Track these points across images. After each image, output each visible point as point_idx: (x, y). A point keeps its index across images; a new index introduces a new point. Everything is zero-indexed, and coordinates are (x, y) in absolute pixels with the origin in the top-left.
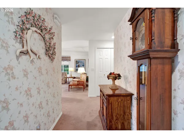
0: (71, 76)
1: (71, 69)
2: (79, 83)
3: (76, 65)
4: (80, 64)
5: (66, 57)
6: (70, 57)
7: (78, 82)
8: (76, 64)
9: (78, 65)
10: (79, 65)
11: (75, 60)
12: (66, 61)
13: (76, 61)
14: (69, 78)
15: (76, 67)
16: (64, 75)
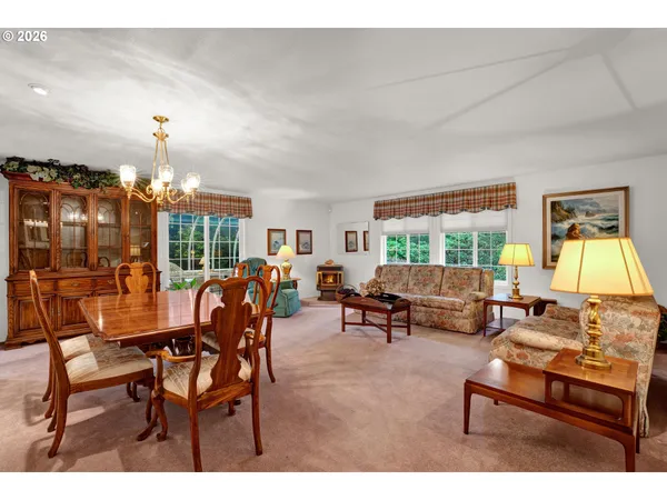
0: (516, 292)
1: (516, 254)
2: (567, 397)
3: (553, 229)
4: (581, 218)
5: (490, 191)
6: (511, 187)
7: (550, 377)
8: (554, 220)
9: (566, 225)
10: (573, 228)
11: (544, 198)
12: (486, 212)
13: (553, 204)
14: (502, 304)
15: (555, 237)
16: (476, 285)
